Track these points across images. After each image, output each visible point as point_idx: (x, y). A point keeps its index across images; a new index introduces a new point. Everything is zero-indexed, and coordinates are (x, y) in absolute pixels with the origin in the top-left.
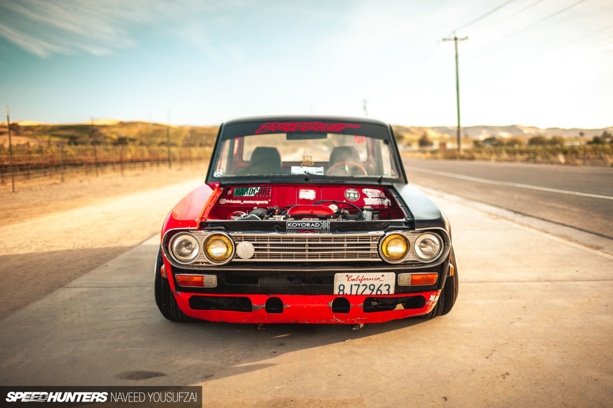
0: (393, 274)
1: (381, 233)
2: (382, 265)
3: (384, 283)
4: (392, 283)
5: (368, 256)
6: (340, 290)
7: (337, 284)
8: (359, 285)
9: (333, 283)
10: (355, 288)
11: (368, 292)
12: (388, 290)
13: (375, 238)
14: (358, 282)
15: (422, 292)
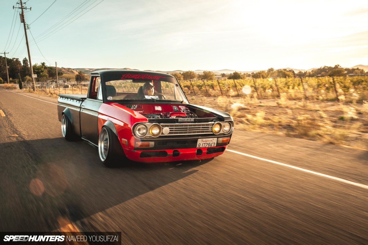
0: (216, 139)
1: (213, 123)
2: (213, 135)
3: (213, 142)
4: (216, 142)
5: (208, 132)
6: (199, 146)
7: (198, 143)
8: (205, 143)
9: (197, 143)
10: (204, 144)
11: (207, 146)
12: (214, 145)
13: (211, 125)
14: (205, 142)
15: (223, 145)
